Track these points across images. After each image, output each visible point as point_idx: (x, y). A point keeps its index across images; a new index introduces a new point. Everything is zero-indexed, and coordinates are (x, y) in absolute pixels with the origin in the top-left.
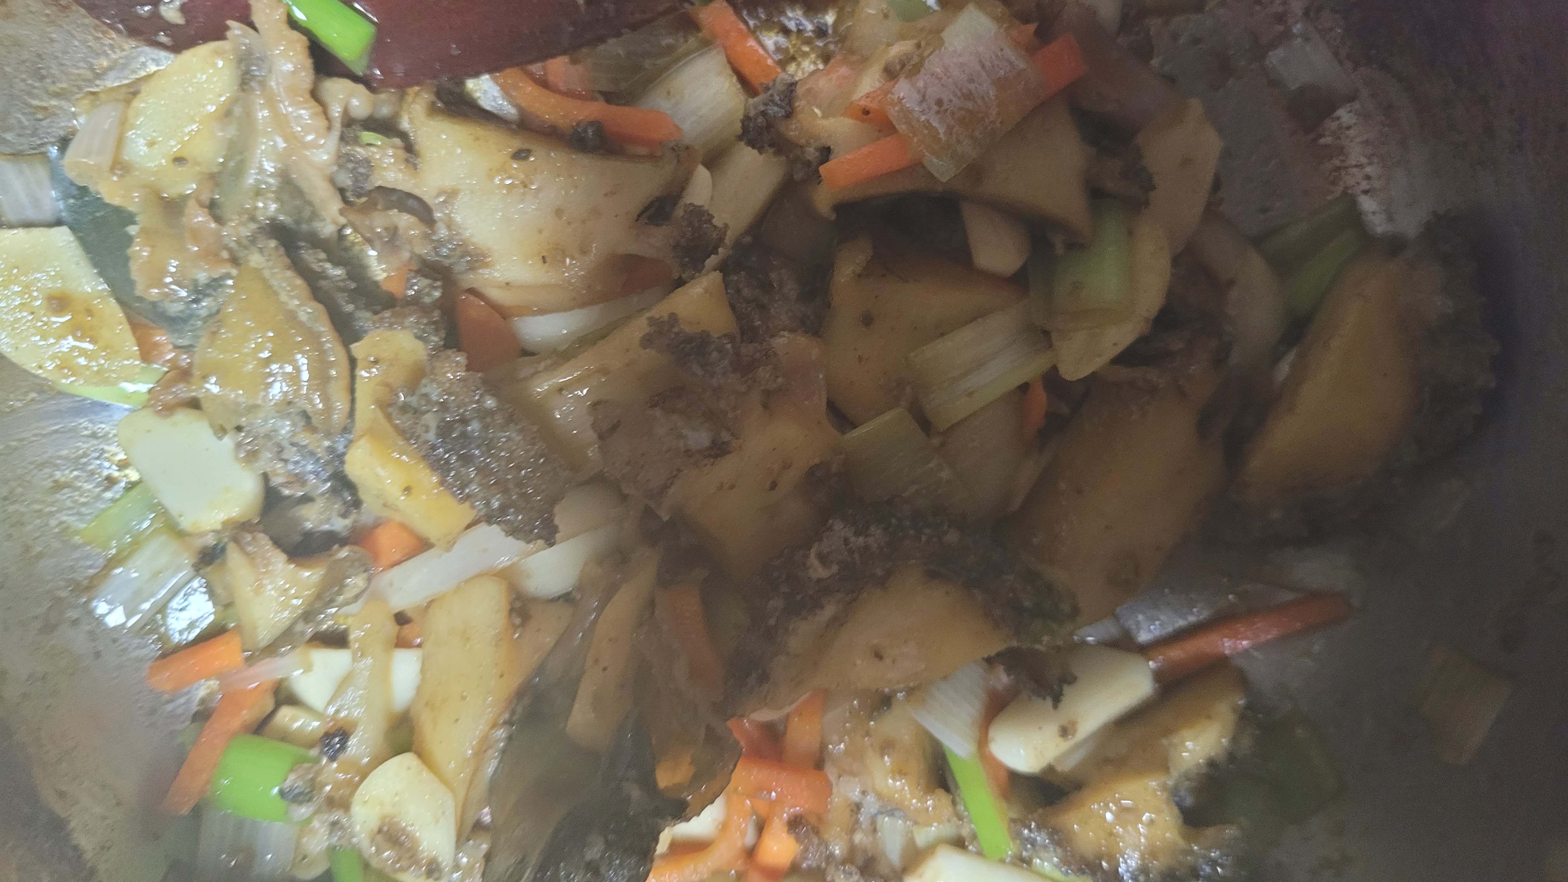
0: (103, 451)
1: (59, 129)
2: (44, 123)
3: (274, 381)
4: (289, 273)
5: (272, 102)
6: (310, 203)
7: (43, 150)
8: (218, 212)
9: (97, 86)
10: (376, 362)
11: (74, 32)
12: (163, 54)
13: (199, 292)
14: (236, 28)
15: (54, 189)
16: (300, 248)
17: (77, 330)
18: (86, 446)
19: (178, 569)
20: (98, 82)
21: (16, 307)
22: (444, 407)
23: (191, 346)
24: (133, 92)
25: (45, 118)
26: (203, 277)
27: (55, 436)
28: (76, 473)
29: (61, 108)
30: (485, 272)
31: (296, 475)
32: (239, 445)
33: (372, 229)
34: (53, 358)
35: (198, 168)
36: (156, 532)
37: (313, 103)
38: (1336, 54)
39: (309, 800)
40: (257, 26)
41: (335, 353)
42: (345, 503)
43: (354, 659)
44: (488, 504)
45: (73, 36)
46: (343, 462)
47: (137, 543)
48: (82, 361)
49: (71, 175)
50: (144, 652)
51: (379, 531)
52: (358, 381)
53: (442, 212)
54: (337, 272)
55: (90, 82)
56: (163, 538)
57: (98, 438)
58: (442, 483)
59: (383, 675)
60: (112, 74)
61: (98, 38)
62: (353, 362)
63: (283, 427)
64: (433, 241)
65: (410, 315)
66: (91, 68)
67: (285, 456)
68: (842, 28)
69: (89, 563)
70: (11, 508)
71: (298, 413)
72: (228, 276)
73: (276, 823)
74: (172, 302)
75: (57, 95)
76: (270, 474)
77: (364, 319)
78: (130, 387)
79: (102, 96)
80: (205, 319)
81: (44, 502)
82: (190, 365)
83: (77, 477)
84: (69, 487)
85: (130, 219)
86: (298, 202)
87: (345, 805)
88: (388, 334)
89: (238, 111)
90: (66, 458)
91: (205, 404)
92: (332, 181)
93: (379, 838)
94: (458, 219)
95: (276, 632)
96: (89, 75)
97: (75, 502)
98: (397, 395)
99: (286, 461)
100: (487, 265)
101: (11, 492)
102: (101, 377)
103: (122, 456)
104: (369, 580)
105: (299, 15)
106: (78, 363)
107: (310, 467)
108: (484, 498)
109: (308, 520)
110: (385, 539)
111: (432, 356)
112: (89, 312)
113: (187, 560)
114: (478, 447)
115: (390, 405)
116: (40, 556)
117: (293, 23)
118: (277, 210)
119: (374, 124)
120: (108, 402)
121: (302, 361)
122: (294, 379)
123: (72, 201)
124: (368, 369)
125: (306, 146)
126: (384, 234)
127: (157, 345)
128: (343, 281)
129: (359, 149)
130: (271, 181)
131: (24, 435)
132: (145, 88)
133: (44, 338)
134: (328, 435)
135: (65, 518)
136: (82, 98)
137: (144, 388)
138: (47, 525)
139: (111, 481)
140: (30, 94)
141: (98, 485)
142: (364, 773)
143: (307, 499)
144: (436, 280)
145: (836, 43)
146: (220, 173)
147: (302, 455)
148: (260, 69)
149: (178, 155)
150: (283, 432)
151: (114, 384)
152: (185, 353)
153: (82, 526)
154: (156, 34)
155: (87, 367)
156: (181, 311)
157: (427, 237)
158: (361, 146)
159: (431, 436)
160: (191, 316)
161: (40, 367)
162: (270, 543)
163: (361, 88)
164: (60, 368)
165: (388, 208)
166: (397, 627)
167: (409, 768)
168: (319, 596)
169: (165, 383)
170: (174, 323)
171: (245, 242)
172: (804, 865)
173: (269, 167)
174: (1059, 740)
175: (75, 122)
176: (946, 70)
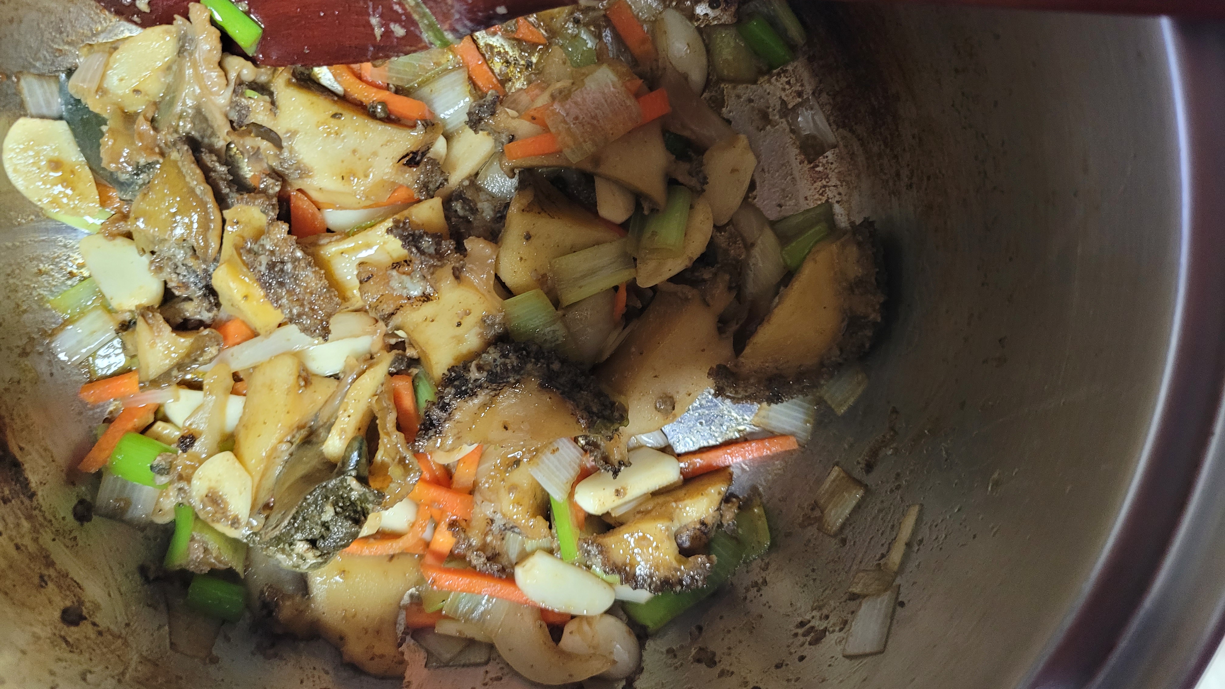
0: (69, 256)
1: (68, 62)
2: (59, 59)
3: (177, 226)
4: (193, 166)
5: (195, 65)
6: (212, 127)
7: (57, 74)
8: (156, 125)
9: (94, 41)
10: (237, 223)
11: (84, 8)
12: (134, 27)
13: (139, 170)
14: (179, 20)
15: (60, 97)
16: (202, 152)
17: (65, 182)
18: (60, 252)
19: (106, 332)
20: (94, 39)
21: (29, 164)
22: (272, 253)
23: (131, 200)
24: (114, 48)
25: (60, 56)
26: (142, 161)
27: (41, 243)
28: (51, 267)
29: (70, 51)
30: (308, 181)
31: (183, 283)
32: (152, 262)
33: (244, 147)
34: (48, 196)
35: (147, 98)
36: (95, 308)
37: (219, 69)
38: (828, 120)
39: (168, 473)
40: (192, 20)
41: (214, 214)
42: (210, 303)
43: (205, 396)
44: (291, 311)
45: (82, 10)
46: (211, 279)
47: (83, 313)
48: (65, 200)
49: (72, 92)
50: (81, 378)
51: (229, 323)
52: (225, 232)
53: (288, 143)
54: (223, 169)
55: (89, 38)
56: (99, 312)
57: (67, 248)
58: (267, 296)
59: (221, 408)
60: (102, 35)
61: (97, 14)
62: (224, 221)
63: (179, 253)
64: (281, 159)
65: (260, 198)
66: (91, 30)
67: (178, 271)
68: (540, 66)
69: (53, 320)
70: (11, 281)
71: (189, 248)
72: (158, 162)
73: (147, 487)
74: (123, 173)
75: (69, 44)
76: (168, 281)
77: (233, 197)
78: (89, 220)
79: (96, 47)
80: (140, 186)
81: (31, 280)
82: (129, 212)
83: (52, 269)
84: (47, 274)
85: (104, 122)
86: (204, 125)
87: (189, 480)
88: (245, 207)
89: (175, 68)
90: (48, 257)
91: (135, 236)
92: (227, 116)
93: (206, 499)
94: (296, 148)
95: (160, 371)
96: (90, 34)
97: (49, 284)
98: (246, 243)
99: (179, 274)
100: (310, 177)
101: (13, 271)
102: (75, 211)
103: (80, 261)
104: (219, 350)
105: (218, 17)
106: (62, 202)
107: (192, 280)
108: (290, 307)
109: (187, 311)
110: (232, 329)
111: (269, 224)
112: (73, 172)
113: (112, 326)
114: (289, 278)
115: (242, 248)
116: (25, 311)
117: (213, 22)
118: (191, 129)
119: (256, 86)
120: (76, 228)
121: (195, 217)
122: (189, 226)
123: (70, 107)
124: (232, 226)
125: (212, 93)
126: (250, 150)
127: (110, 198)
128: (225, 174)
129: (243, 100)
130: (190, 111)
131: (24, 240)
132: (122, 47)
133: (44, 183)
134: (205, 261)
135: (42, 292)
136: (84, 47)
137: (98, 222)
138: (31, 294)
139: (71, 275)
140: (53, 41)
141: (64, 276)
142: (201, 462)
143: (189, 299)
144: (278, 181)
145: (535, 74)
146: (160, 102)
147: (188, 272)
148: (190, 45)
149: (136, 88)
150: (179, 257)
151: (83, 216)
152: (127, 204)
153: (52, 298)
154: (133, 15)
155: (68, 204)
156: (127, 179)
157: (277, 156)
158: (245, 98)
159: (263, 268)
160: (132, 183)
161: (40, 200)
162: (163, 320)
163: (249, 64)
164: (51, 202)
165: (257, 136)
166: (233, 382)
167: (228, 460)
168: (188, 355)
169: (112, 220)
170: (122, 185)
171: (169, 144)
172: (456, 552)
173: (189, 103)
174: (614, 497)
175: (77, 60)
176: (584, 99)
